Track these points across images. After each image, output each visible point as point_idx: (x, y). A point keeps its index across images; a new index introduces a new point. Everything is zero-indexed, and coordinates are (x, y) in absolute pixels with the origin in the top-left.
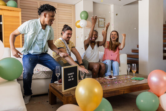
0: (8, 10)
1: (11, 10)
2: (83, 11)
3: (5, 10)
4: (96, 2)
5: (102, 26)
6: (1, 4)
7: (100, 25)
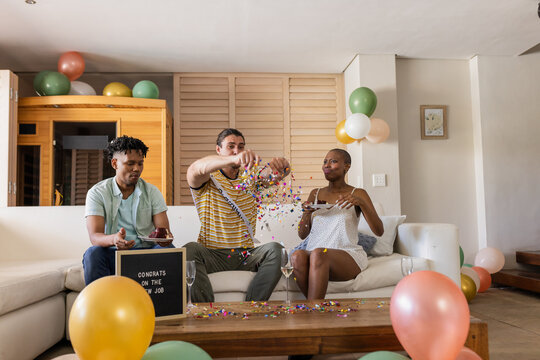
0: (132, 107)
1: (139, 108)
2: (359, 86)
3: (123, 107)
4: (407, 55)
5: (434, 133)
6: (118, 93)
7: (426, 131)
